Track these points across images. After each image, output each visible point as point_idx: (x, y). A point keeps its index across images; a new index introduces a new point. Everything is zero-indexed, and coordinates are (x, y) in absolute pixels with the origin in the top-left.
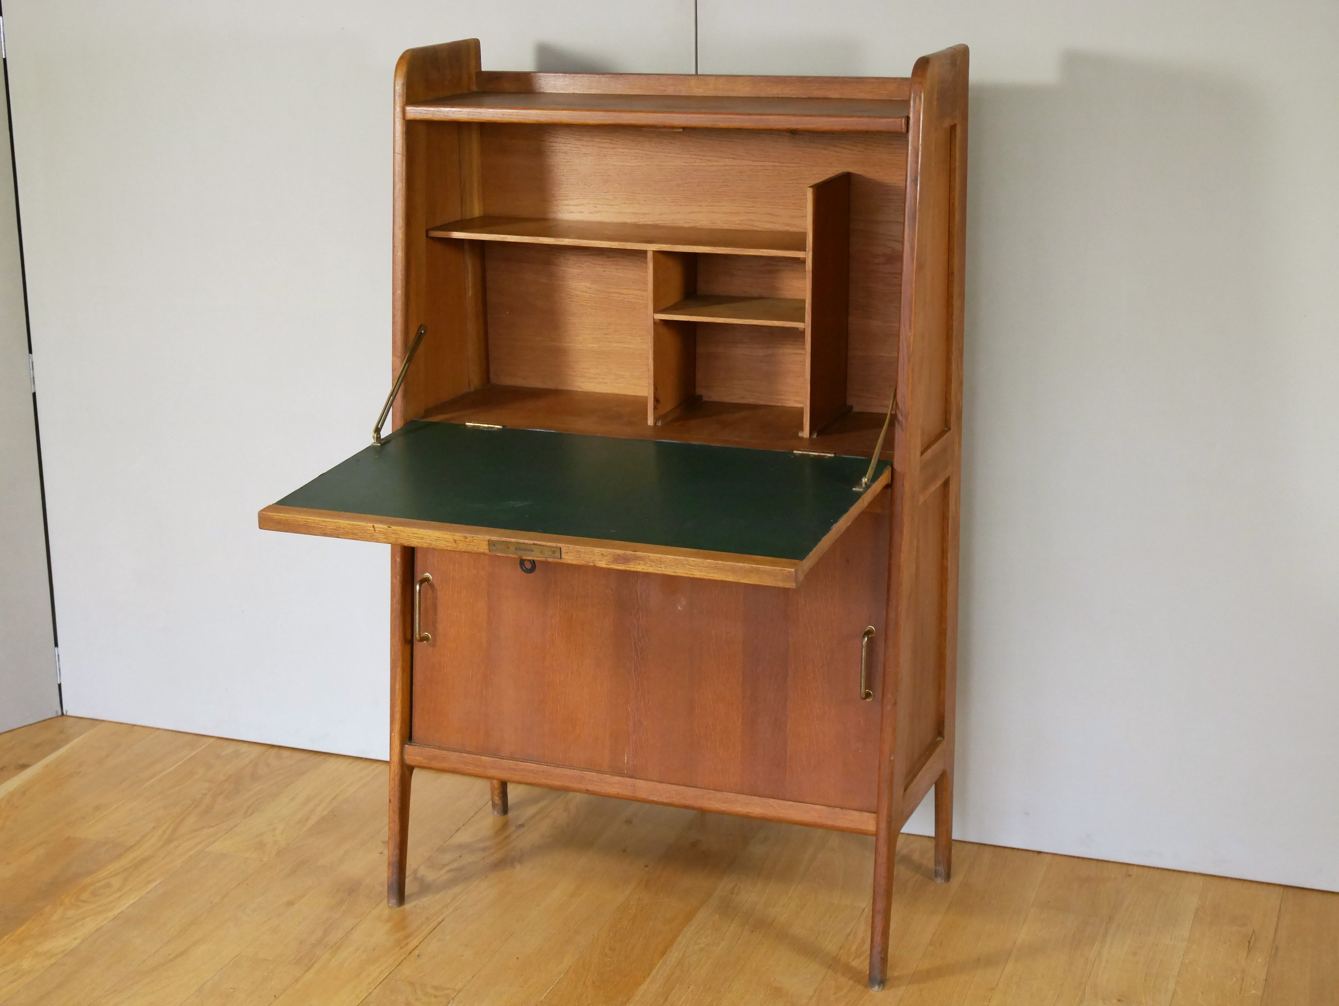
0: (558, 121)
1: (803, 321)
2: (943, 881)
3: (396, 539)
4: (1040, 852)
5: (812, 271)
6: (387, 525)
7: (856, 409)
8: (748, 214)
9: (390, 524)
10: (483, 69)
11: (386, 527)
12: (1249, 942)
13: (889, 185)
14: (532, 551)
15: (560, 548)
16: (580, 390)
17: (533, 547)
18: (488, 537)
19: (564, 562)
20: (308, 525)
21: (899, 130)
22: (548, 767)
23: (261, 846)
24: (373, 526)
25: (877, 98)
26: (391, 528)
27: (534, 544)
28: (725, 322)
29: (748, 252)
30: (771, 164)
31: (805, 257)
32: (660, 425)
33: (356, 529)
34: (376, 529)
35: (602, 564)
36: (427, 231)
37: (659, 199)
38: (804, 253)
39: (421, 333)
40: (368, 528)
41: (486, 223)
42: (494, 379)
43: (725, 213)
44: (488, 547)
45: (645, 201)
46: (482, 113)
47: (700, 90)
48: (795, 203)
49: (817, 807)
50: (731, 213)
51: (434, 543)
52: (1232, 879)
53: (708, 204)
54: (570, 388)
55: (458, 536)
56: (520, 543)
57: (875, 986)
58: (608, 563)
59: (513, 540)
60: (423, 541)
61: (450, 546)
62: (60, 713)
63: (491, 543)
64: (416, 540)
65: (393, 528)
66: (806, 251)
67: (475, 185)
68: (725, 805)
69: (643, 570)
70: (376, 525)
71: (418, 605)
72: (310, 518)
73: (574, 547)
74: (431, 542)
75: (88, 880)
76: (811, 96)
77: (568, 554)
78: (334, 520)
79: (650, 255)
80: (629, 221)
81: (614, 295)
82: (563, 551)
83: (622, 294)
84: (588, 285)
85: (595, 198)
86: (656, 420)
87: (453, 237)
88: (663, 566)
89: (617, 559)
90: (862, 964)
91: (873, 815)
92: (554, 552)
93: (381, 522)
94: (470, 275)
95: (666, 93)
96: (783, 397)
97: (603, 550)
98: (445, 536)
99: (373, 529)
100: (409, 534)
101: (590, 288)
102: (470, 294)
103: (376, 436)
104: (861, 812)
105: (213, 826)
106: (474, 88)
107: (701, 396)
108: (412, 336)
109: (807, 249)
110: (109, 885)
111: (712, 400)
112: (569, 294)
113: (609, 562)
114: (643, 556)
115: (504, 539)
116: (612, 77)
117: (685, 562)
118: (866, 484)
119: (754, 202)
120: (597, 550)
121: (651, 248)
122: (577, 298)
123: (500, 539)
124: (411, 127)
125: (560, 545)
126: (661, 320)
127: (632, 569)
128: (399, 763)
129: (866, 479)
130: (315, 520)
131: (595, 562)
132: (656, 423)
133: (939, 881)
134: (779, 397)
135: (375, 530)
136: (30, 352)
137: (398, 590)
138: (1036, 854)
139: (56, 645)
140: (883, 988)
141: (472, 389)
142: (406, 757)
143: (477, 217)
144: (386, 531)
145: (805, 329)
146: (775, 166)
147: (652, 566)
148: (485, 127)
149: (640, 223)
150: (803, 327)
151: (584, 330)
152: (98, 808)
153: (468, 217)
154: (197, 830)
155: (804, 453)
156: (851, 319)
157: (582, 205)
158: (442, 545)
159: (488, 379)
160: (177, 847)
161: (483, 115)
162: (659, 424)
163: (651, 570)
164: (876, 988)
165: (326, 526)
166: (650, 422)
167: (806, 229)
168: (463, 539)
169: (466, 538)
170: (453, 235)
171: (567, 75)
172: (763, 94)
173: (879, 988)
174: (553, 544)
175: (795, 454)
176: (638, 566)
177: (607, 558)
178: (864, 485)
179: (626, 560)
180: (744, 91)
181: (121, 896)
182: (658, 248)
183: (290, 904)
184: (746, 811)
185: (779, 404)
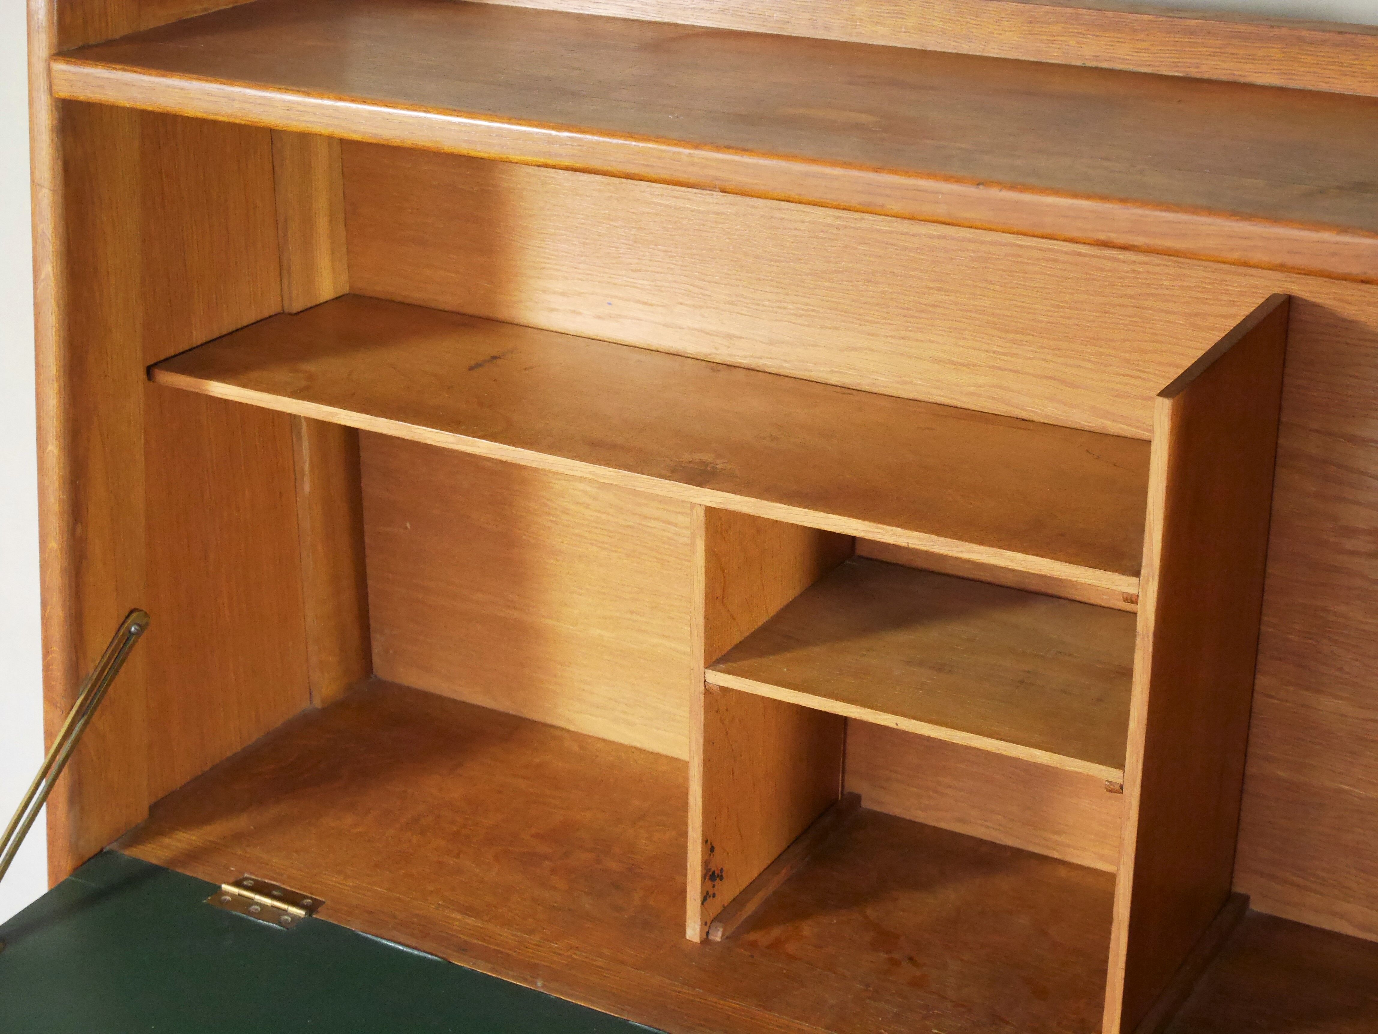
0: (430, 145)
1: (1120, 764)
5: (1155, 634)
7: (1258, 906)
8: (1000, 372)
29: (969, 551)
31: (1135, 592)
32: (718, 939)
36: (149, 371)
37: (767, 303)
38: (1134, 580)
39: (130, 632)
42: (381, 669)
43: (937, 361)
45: (732, 303)
46: (234, 100)
47: (882, 30)
48: (1127, 360)
50: (953, 363)
54: (549, 720)
66: (1137, 574)
67: (322, 224)
76: (1194, 72)
79: (698, 515)
80: (691, 349)
81: (653, 523)
85: (609, 283)
86: (708, 925)
87: (212, 394)
94: (306, 444)
95: (791, 31)
96: (1065, 840)
101: (595, 499)
102: (307, 488)
107: (856, 799)
109: (1143, 572)
112: (546, 505)
119: (1013, 341)
121: (702, 498)
124: (73, 116)
126: (723, 687)
132: (708, 933)
134: (1057, 839)
141: (317, 703)
143: (328, 302)
145: (1121, 787)
146: (1079, 254)
149: (719, 358)
150: (1118, 780)
153: (298, 305)
156: (1262, 681)
157: (580, 294)
161: (237, 105)
162: (717, 936)
166: (693, 932)
167: (1151, 431)
170: (213, 389)
172: (1054, 56)
180: (1002, 40)
182: (719, 500)
185: (1056, 855)
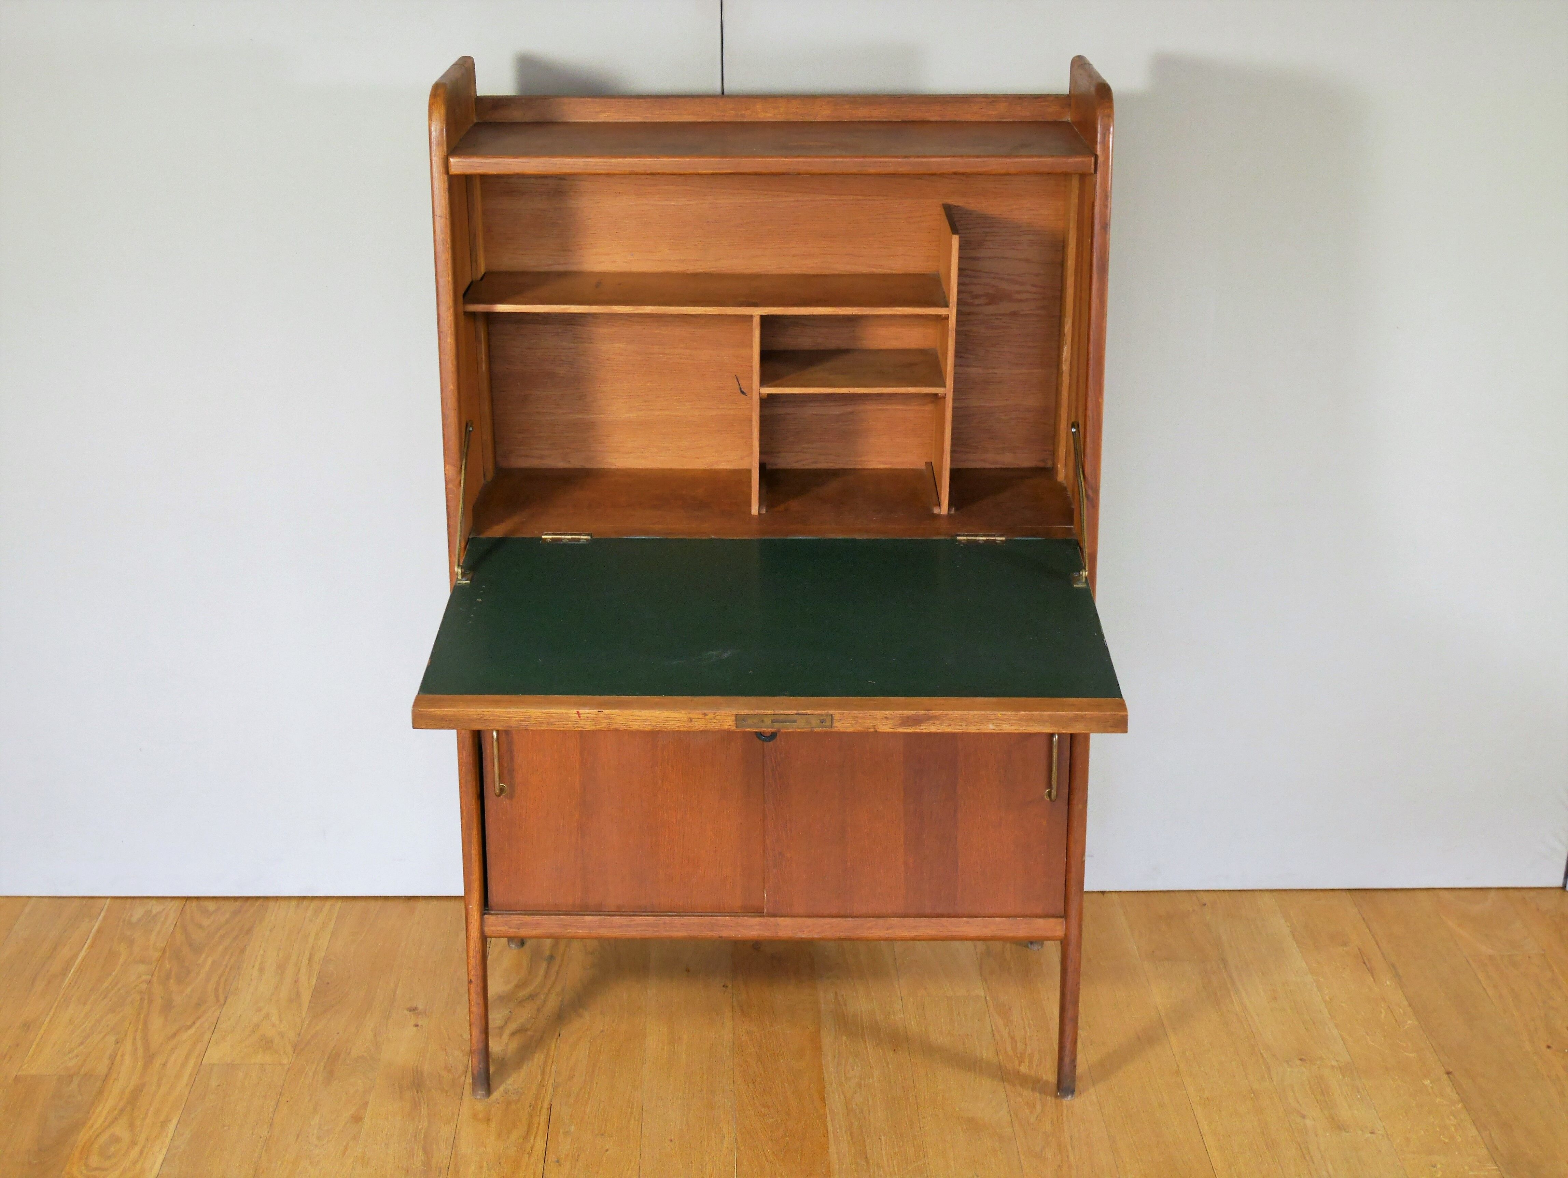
1: (944, 387)
3: (610, 724)
4: (1103, 893)
5: (955, 328)
6: (595, 709)
8: (824, 256)
9: (601, 706)
10: (478, 94)
11: (596, 711)
12: (1364, 963)
13: (994, 216)
14: (795, 721)
15: (832, 715)
16: (614, 467)
17: (796, 717)
18: (735, 712)
19: (836, 730)
20: (485, 718)
22: (671, 918)
23: (267, 1044)
24: (577, 712)
25: (984, 119)
26: (603, 713)
27: (797, 714)
28: (849, 392)
30: (852, 197)
31: (950, 313)
32: (764, 512)
33: (553, 717)
34: (582, 716)
35: (886, 728)
36: (464, 308)
37: (713, 243)
38: (946, 309)
39: (470, 431)
40: (570, 715)
42: (501, 462)
44: (735, 722)
46: (556, 164)
49: (997, 919)
51: (661, 725)
52: (1296, 890)
53: (774, 247)
55: (695, 714)
56: (779, 714)
57: (1068, 1096)
58: (894, 727)
59: (769, 712)
60: (646, 723)
61: (682, 726)
63: (738, 719)
64: (636, 723)
65: (605, 712)
66: (948, 306)
67: (481, 236)
68: (889, 931)
69: (939, 731)
70: (581, 711)
72: (489, 710)
73: (850, 713)
74: (657, 724)
75: (83, 1136)
77: (842, 722)
78: (522, 710)
79: (756, 320)
80: (674, 269)
82: (836, 718)
83: (666, 354)
84: (622, 346)
87: (498, 311)
88: (964, 724)
89: (906, 721)
90: (1050, 1076)
91: (1061, 920)
92: (822, 721)
93: (584, 705)
94: (483, 345)
95: (726, 119)
96: (863, 459)
97: (888, 713)
98: (677, 715)
99: (577, 715)
100: (628, 718)
104: (1046, 919)
105: (190, 1027)
106: (475, 119)
109: (950, 305)
110: (116, 1139)
111: (778, 467)
113: (894, 725)
114: (938, 715)
115: (757, 711)
116: (656, 101)
117: (992, 717)
118: (1086, 578)
120: (880, 714)
121: (758, 312)
122: (608, 362)
123: (751, 712)
124: (454, 184)
125: (831, 712)
126: (768, 394)
127: (924, 731)
129: (1087, 573)
130: (494, 712)
131: (876, 727)
132: (759, 511)
134: (860, 459)
135: (579, 717)
138: (1101, 895)
140: (1074, 1096)
142: (486, 929)
143: (484, 275)
144: (595, 716)
145: (945, 394)
147: (950, 725)
149: (689, 272)
150: (943, 392)
151: (617, 399)
152: (27, 1026)
154: (174, 1035)
155: (969, 538)
157: (616, 253)
158: (672, 725)
159: (496, 462)
160: (164, 1065)
163: (948, 730)
165: (509, 717)
166: (755, 511)
168: (701, 716)
169: (705, 715)
170: (497, 309)
171: (597, 100)
172: (846, 118)
173: (1070, 1096)
174: (823, 712)
175: (960, 541)
176: (932, 727)
177: (891, 721)
178: (1084, 579)
179: (917, 721)
180: (824, 113)
181: (141, 1152)
182: (766, 312)
183: (357, 1119)
184: (914, 935)
185: (860, 467)
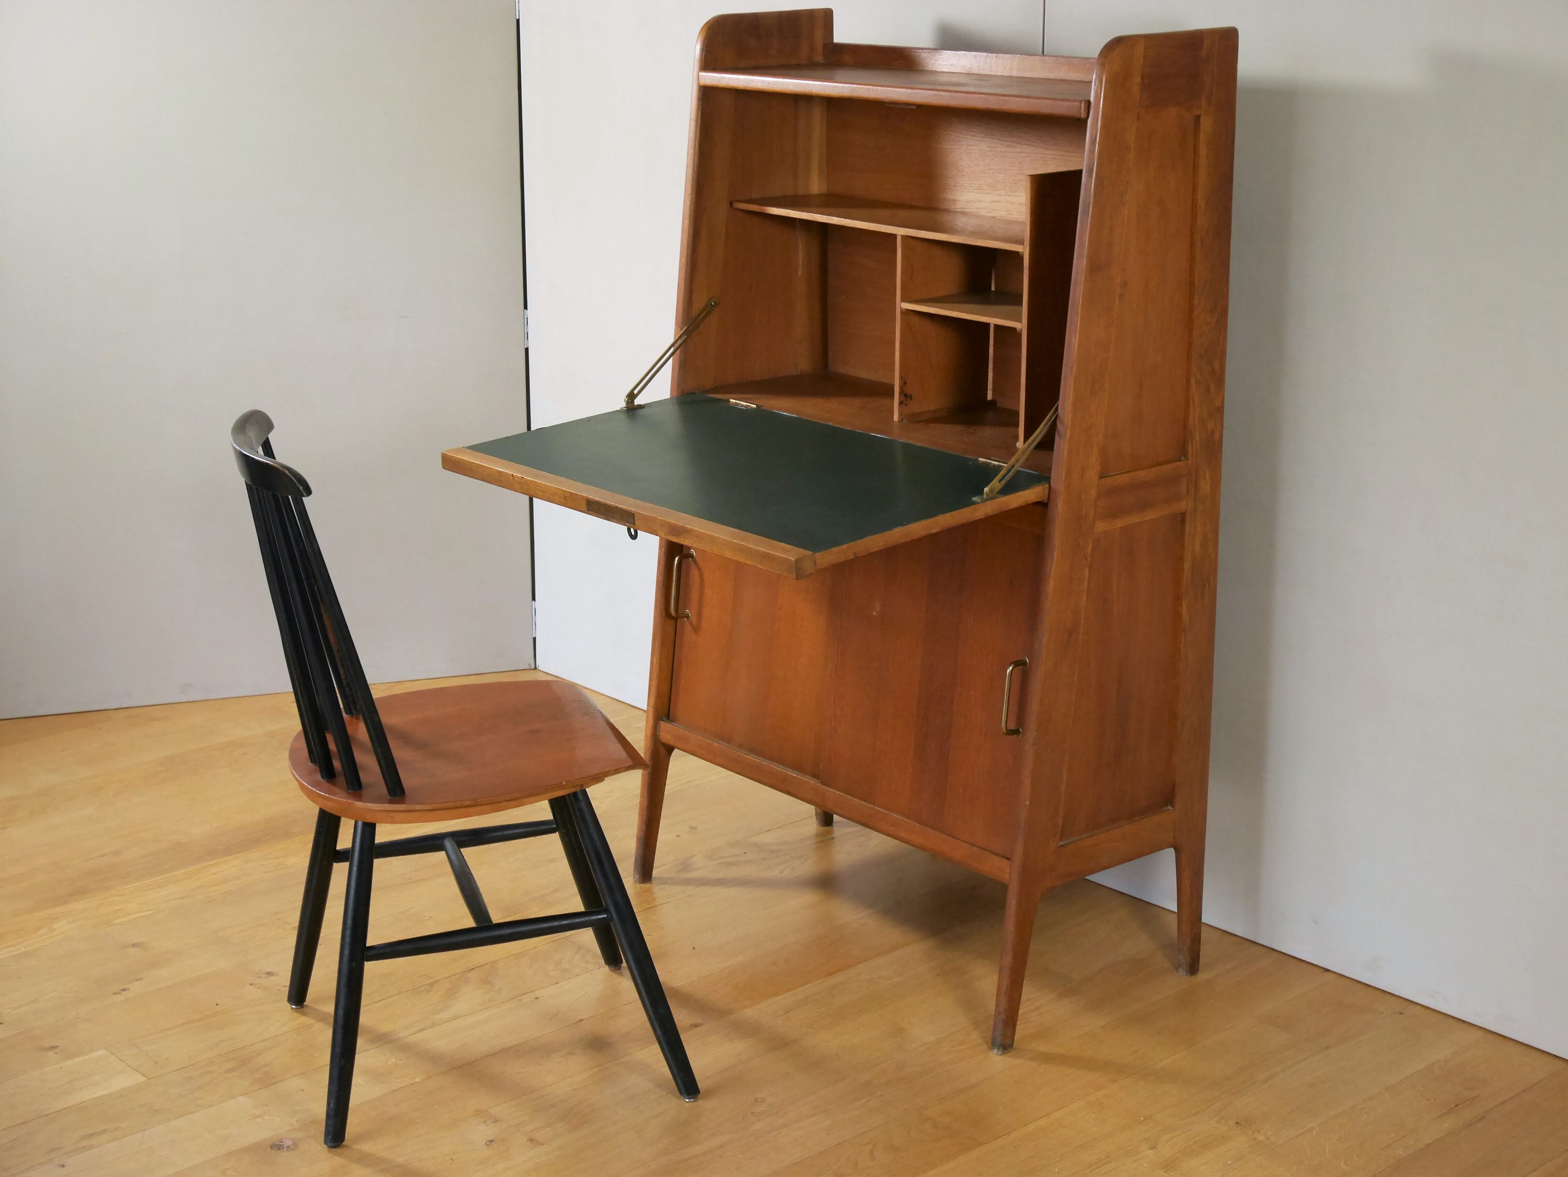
1: (1021, 322)
2: (1184, 973)
5: (1030, 268)
6: (521, 475)
9: (525, 475)
10: (836, 40)
11: (520, 477)
12: (1456, 1105)
14: (615, 513)
15: (634, 514)
17: (616, 510)
18: (587, 496)
20: (472, 468)
21: (1077, 115)
24: (513, 475)
26: (523, 479)
27: (616, 507)
31: (1023, 251)
33: (502, 476)
36: (731, 204)
38: (1023, 247)
39: (714, 304)
40: (510, 477)
41: (829, 202)
42: (835, 368)
44: (585, 506)
53: (1006, 194)
55: (568, 492)
56: (607, 505)
59: (609, 503)
62: (533, 667)
63: (588, 503)
66: (1024, 245)
67: (815, 160)
71: (674, 579)
72: (474, 462)
73: (643, 514)
77: (639, 521)
78: (489, 466)
79: (899, 240)
82: (636, 516)
86: (903, 416)
88: (702, 542)
89: (672, 530)
94: (801, 253)
97: (664, 520)
98: (559, 491)
100: (536, 487)
102: (800, 273)
103: (626, 399)
106: (820, 59)
108: (698, 306)
109: (1025, 243)
114: (689, 530)
115: (602, 500)
118: (987, 494)
120: (660, 519)
121: (900, 232)
123: (595, 499)
124: (707, 94)
125: (634, 511)
126: (907, 309)
128: (651, 738)
130: (476, 464)
132: (901, 419)
133: (1182, 972)
135: (514, 479)
136: (526, 307)
137: (663, 563)
139: (534, 599)
140: (1003, 1054)
142: (661, 734)
143: (816, 195)
144: (520, 481)
145: (1021, 330)
148: (831, 103)
150: (1021, 328)
153: (801, 192)
155: (988, 461)
159: (825, 364)
162: (905, 421)
164: (995, 1051)
165: (483, 471)
166: (896, 417)
168: (568, 495)
169: (572, 495)
170: (770, 211)
173: (998, 1052)
174: (630, 509)
177: (665, 528)
178: (985, 496)
179: (679, 532)
182: (905, 232)
